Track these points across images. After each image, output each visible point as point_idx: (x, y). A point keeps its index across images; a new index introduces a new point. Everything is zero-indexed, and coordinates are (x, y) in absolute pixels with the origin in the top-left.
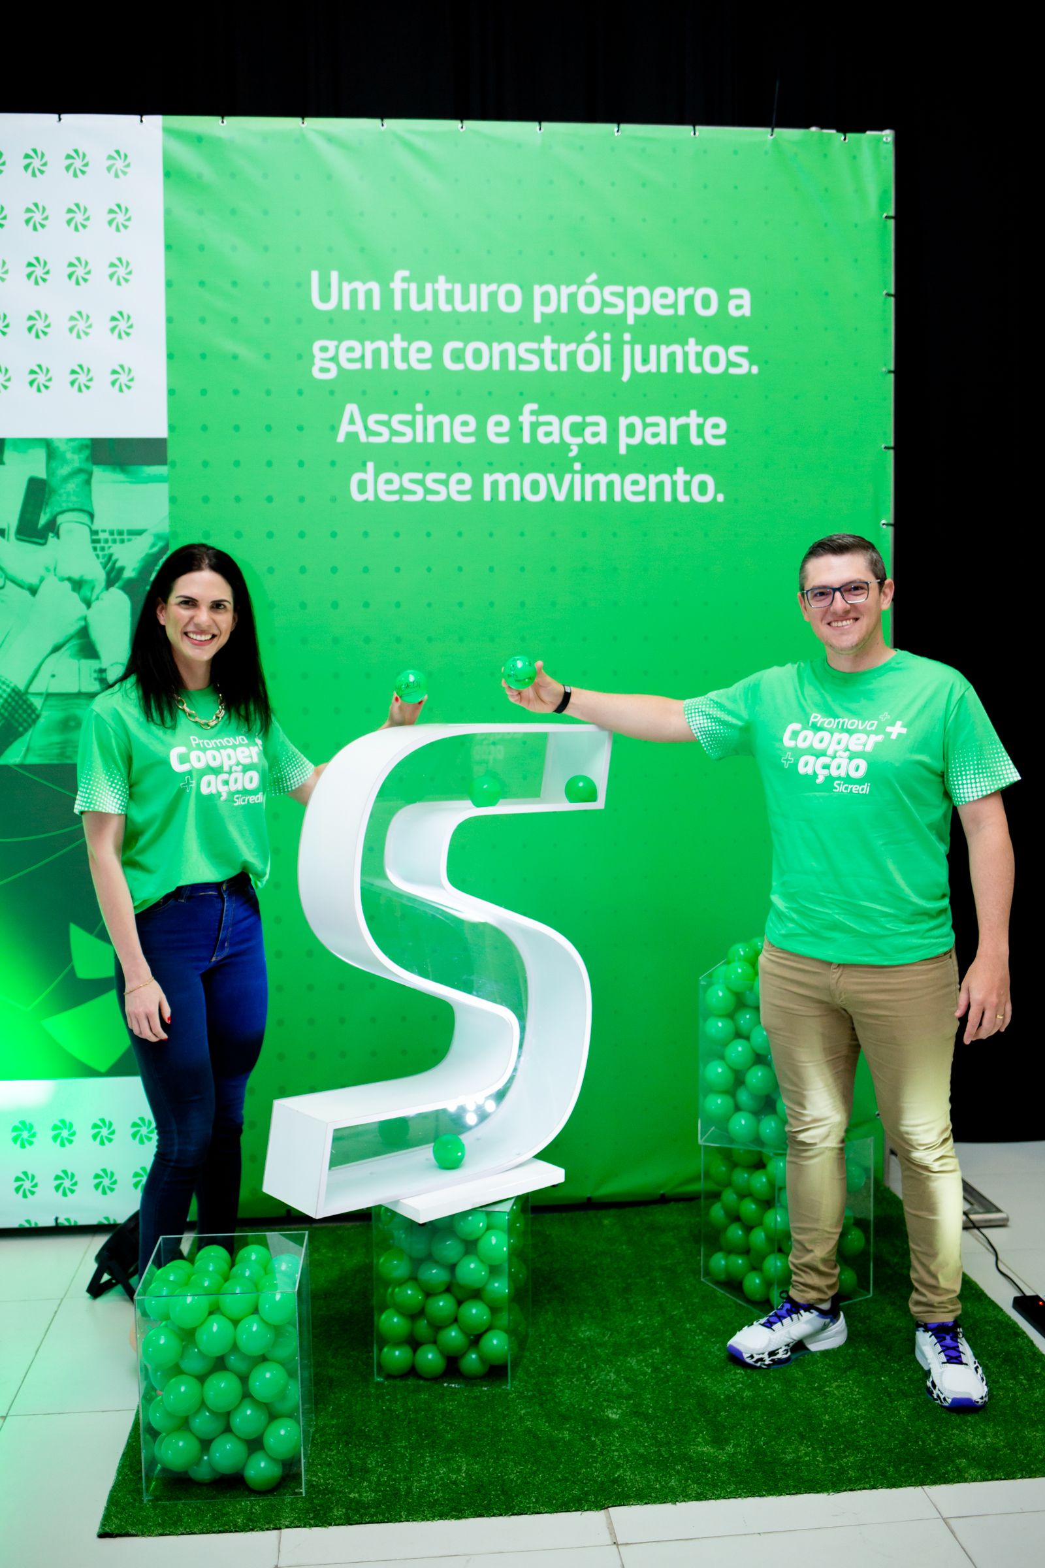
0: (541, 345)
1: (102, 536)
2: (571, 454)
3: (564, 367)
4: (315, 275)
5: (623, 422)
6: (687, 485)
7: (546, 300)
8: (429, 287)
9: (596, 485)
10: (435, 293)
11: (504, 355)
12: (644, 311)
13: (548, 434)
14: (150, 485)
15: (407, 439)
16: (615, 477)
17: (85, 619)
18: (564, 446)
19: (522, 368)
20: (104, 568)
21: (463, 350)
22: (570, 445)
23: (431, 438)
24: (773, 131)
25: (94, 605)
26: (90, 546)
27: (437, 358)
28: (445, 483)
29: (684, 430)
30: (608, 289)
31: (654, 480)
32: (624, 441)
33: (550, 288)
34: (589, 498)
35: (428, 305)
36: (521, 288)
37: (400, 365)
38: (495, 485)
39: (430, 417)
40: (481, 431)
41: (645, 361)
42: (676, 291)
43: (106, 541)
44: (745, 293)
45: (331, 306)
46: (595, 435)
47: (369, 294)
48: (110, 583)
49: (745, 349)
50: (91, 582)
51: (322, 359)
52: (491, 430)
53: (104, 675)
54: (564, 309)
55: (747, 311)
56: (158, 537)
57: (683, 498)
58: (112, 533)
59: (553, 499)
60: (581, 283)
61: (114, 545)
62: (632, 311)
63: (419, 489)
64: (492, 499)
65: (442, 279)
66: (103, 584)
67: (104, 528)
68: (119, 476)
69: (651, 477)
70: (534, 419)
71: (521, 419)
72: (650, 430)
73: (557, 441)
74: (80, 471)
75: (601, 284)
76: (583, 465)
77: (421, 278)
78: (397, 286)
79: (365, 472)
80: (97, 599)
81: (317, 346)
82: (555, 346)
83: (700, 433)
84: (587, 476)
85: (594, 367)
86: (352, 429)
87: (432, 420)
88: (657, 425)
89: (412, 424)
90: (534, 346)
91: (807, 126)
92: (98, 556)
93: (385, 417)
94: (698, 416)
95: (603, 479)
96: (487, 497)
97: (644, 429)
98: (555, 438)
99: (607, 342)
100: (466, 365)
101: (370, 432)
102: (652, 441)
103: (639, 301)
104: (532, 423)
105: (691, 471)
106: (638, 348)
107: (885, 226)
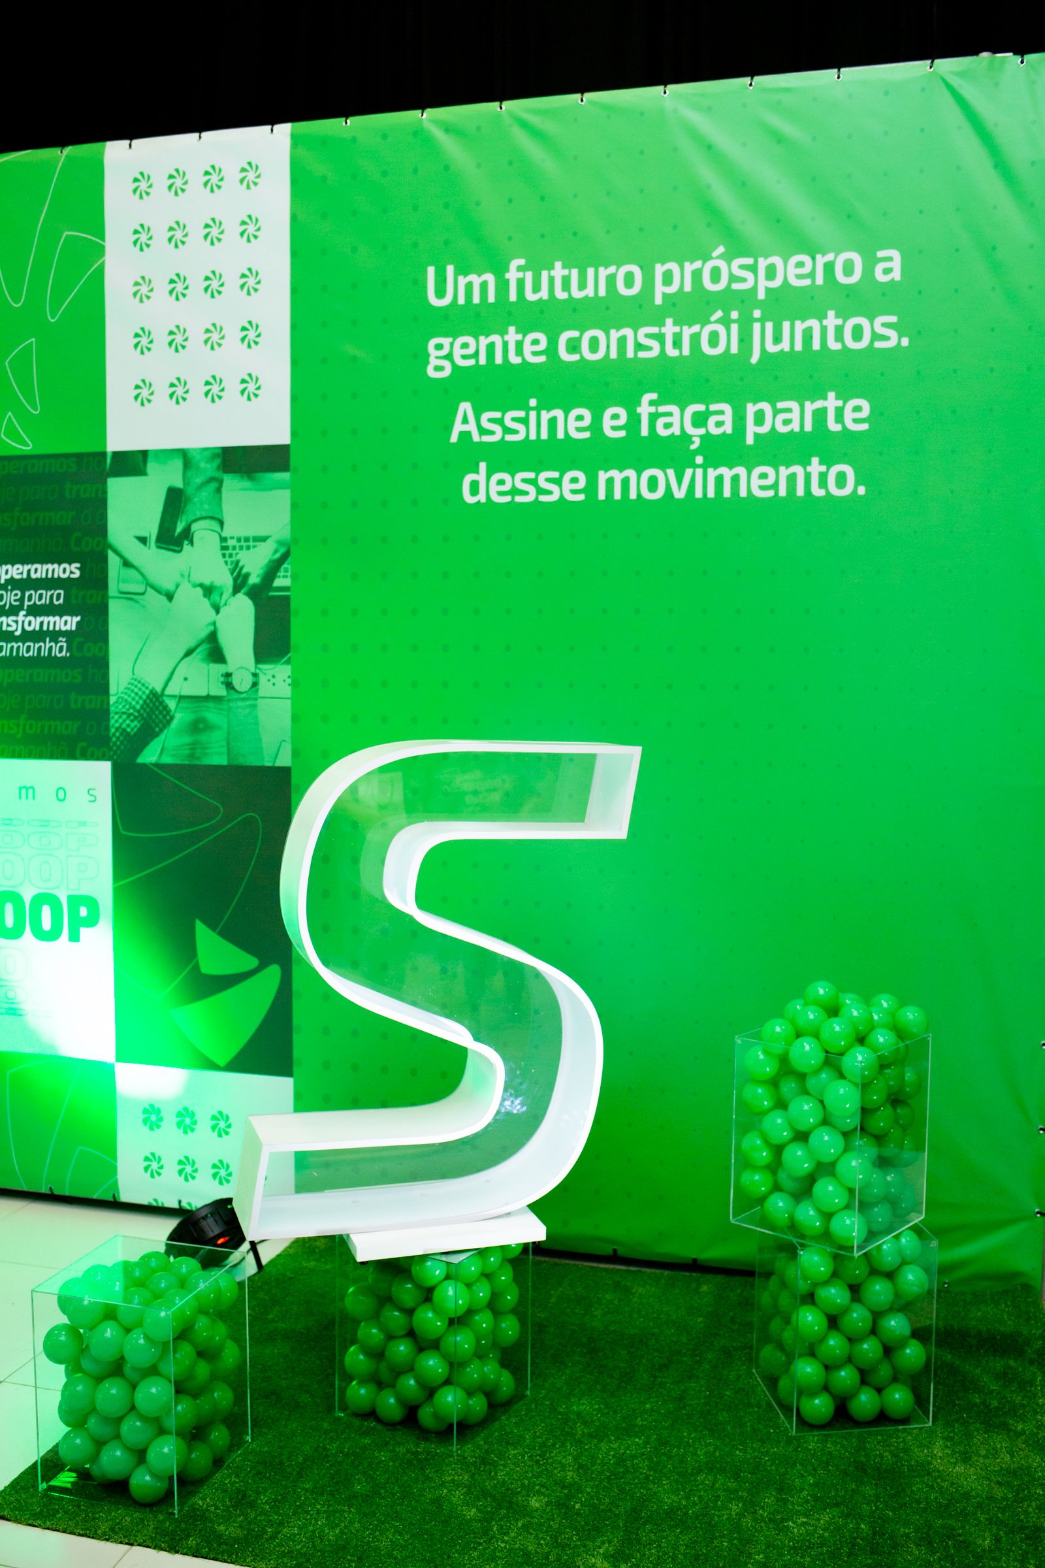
0: (662, 328)
1: (230, 543)
2: (693, 447)
3: (686, 351)
4: (431, 271)
5: (751, 409)
6: (823, 478)
7: (668, 278)
8: (545, 274)
9: (719, 480)
10: (551, 280)
11: (622, 341)
12: (777, 283)
13: (667, 426)
14: (274, 492)
15: (520, 437)
16: (741, 471)
17: (214, 624)
18: (686, 438)
19: (642, 355)
20: (232, 574)
21: (579, 340)
22: (692, 436)
23: (544, 435)
24: (932, 63)
25: (222, 610)
26: (220, 553)
27: (552, 350)
28: (558, 482)
29: (820, 415)
30: (737, 262)
31: (784, 472)
32: (751, 429)
33: (673, 266)
34: (711, 494)
35: (544, 294)
36: (641, 268)
37: (515, 360)
38: (610, 482)
39: (544, 413)
40: (596, 426)
41: (777, 339)
42: (813, 259)
43: (234, 548)
44: (895, 254)
45: (447, 301)
46: (719, 424)
47: (484, 286)
48: (236, 590)
49: (893, 319)
50: (221, 587)
51: (437, 357)
52: (607, 423)
53: (230, 680)
54: (688, 288)
55: (896, 275)
56: (281, 543)
57: (817, 492)
58: (239, 540)
59: (672, 496)
60: (706, 258)
61: (241, 552)
62: (763, 284)
63: (531, 489)
64: (606, 496)
65: (558, 265)
66: (231, 590)
67: (232, 535)
68: (246, 483)
69: (782, 469)
70: (653, 409)
71: (639, 410)
72: (781, 417)
73: (677, 433)
74: (212, 479)
75: (728, 257)
76: (705, 458)
77: (537, 265)
78: (512, 275)
79: (478, 473)
80: (225, 604)
81: (432, 343)
82: (677, 329)
83: (839, 418)
84: (710, 471)
85: (720, 350)
86: (465, 428)
87: (545, 416)
88: (789, 410)
89: (525, 421)
90: (655, 330)
91: (975, 52)
92: (226, 563)
93: (498, 415)
94: (837, 398)
95: (727, 473)
96: (602, 495)
97: (774, 417)
98: (676, 430)
99: (735, 321)
100: (582, 356)
101: (483, 431)
102: (782, 429)
103: (771, 273)
104: (650, 414)
105: (828, 461)
106: (769, 326)
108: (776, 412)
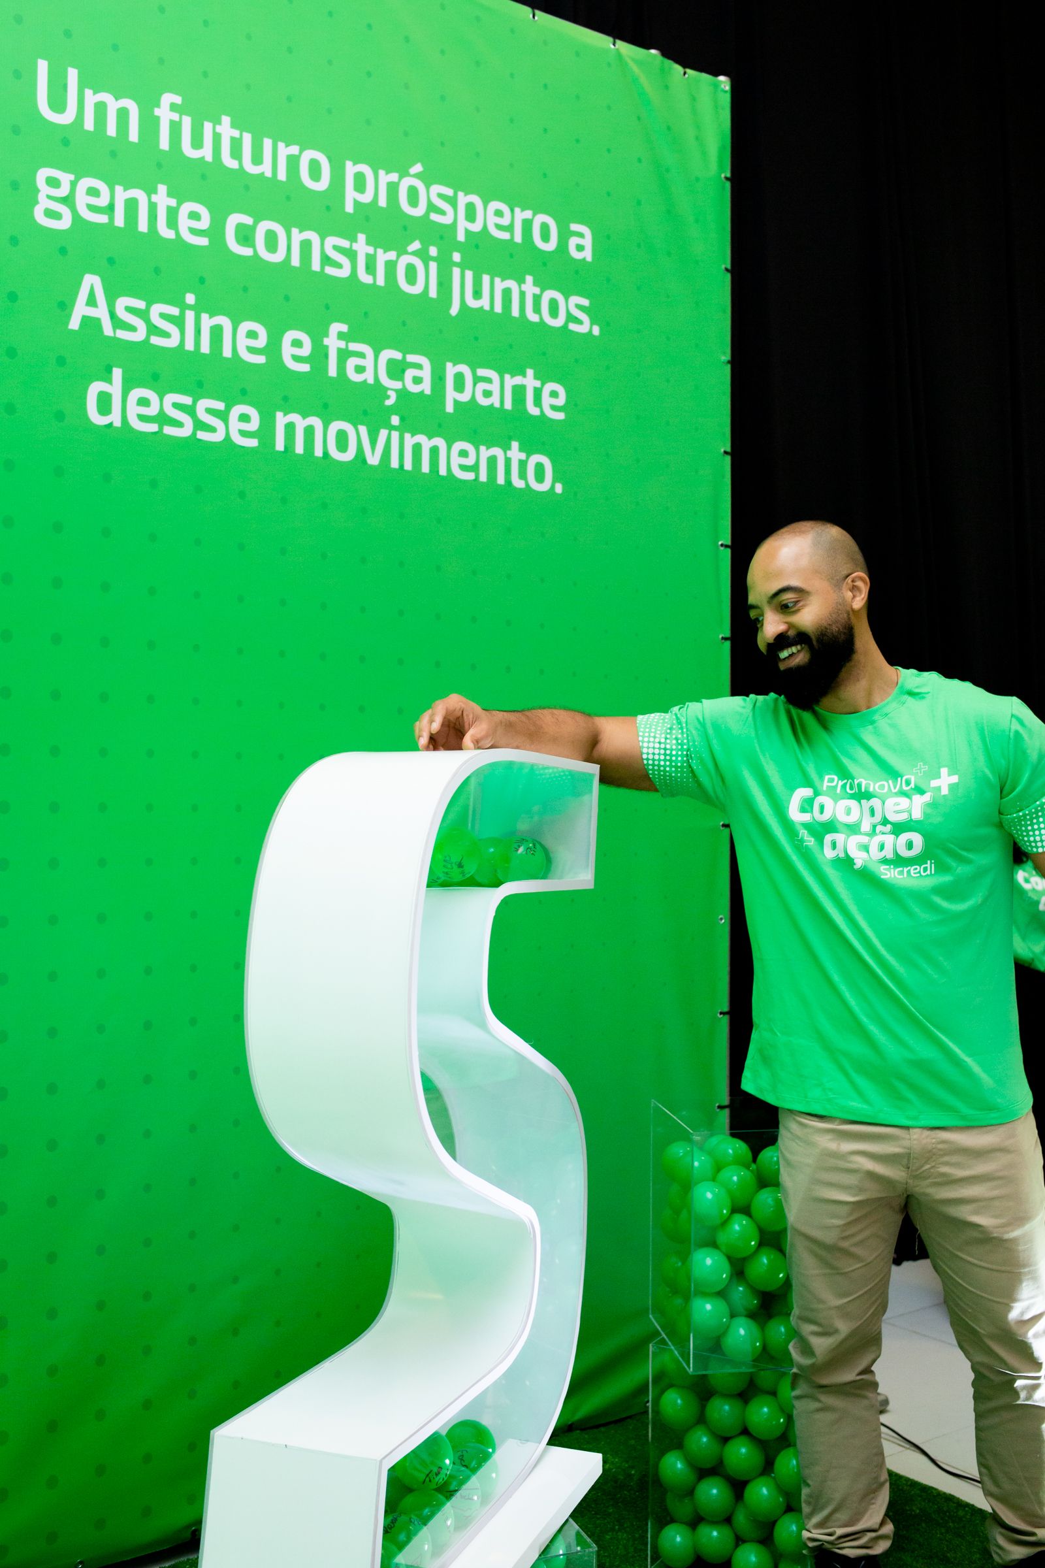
0: (354, 244)
2: (389, 403)
3: (381, 281)
4: (43, 66)
5: (451, 370)
6: (523, 466)
7: (360, 184)
8: (208, 127)
9: (417, 448)
10: (217, 138)
11: (306, 246)
12: (476, 227)
13: (360, 369)
15: (172, 342)
16: (440, 442)
18: (379, 390)
19: (330, 270)
21: (253, 229)
22: (386, 389)
23: (205, 348)
24: (615, 42)
27: (216, 232)
28: (223, 416)
30: (436, 189)
31: (485, 453)
32: (451, 395)
33: (366, 170)
34: (408, 466)
35: (206, 153)
36: (329, 159)
37: (167, 233)
38: (290, 428)
39: (205, 317)
40: (273, 349)
41: (477, 294)
42: (512, 211)
44: (587, 231)
45: (66, 118)
46: (417, 380)
47: (123, 114)
49: (585, 302)
51: (49, 197)
52: (287, 351)
54: (382, 202)
55: (587, 254)
57: (518, 483)
59: (364, 461)
60: (403, 172)
62: (463, 225)
63: (186, 420)
64: (286, 447)
65: (226, 120)
69: (482, 449)
70: (342, 344)
71: (326, 341)
72: (481, 386)
73: (370, 381)
75: (428, 179)
76: (402, 419)
77: (198, 111)
78: (164, 114)
79: (109, 381)
81: (43, 174)
82: (371, 250)
83: (538, 402)
84: (407, 436)
85: (417, 289)
86: (91, 312)
87: (207, 322)
88: (489, 380)
89: (179, 322)
90: (345, 243)
91: (647, 46)
93: (141, 304)
94: (535, 377)
95: (426, 443)
96: (280, 446)
97: (475, 385)
98: (369, 377)
99: (433, 259)
100: (255, 251)
101: (117, 323)
102: (483, 402)
103: (471, 214)
104: (339, 350)
105: (528, 449)
106: (469, 275)
107: (724, 188)
108: (477, 380)
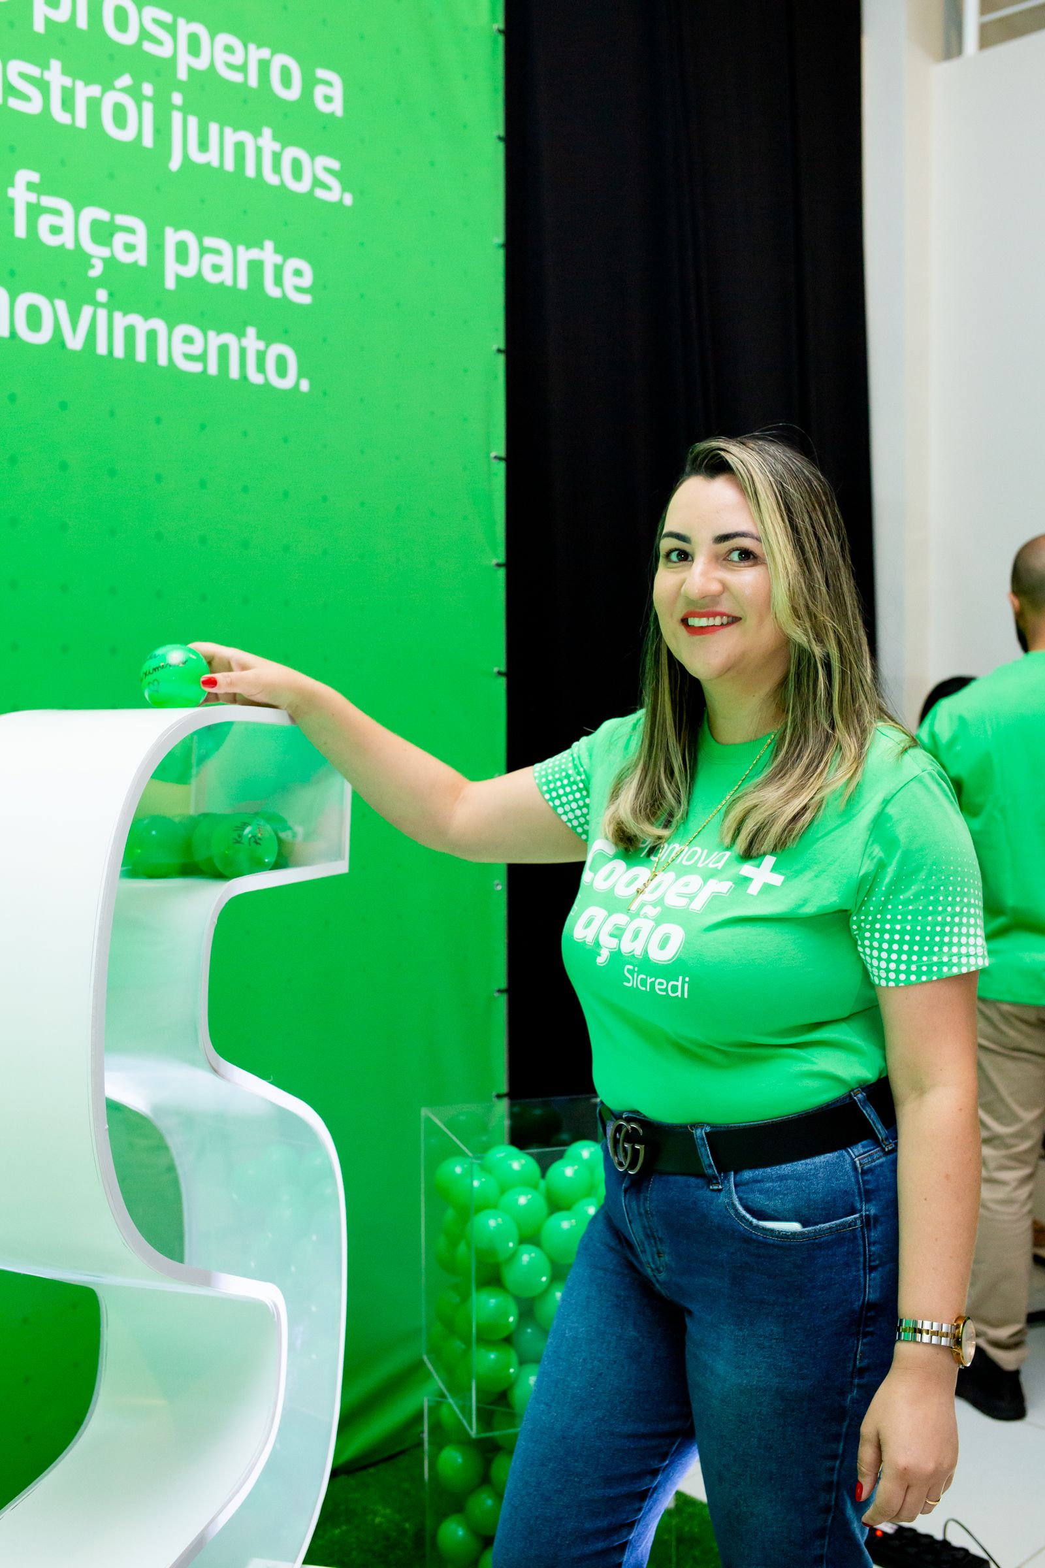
0: (46, 73)
2: (92, 273)
3: (81, 122)
5: (172, 237)
6: (261, 358)
9: (130, 332)
12: (201, 64)
13: (55, 230)
16: (158, 325)
18: (82, 259)
19: (14, 104)
22: (90, 257)
30: (150, 12)
31: (215, 340)
32: (172, 270)
34: (119, 352)
41: (203, 146)
42: (246, 47)
44: (336, 80)
46: (129, 248)
49: (335, 165)
54: (81, 22)
55: (337, 108)
57: (255, 378)
59: (63, 345)
62: (184, 61)
69: (211, 334)
70: (32, 198)
72: (209, 259)
73: (70, 245)
76: (111, 295)
82: (68, 82)
83: (278, 281)
84: (118, 315)
85: (127, 135)
88: (219, 252)
90: (34, 71)
94: (275, 251)
95: (143, 326)
97: (201, 256)
98: (67, 240)
99: (148, 99)
102: (212, 278)
103: (194, 47)
104: (29, 205)
105: (267, 337)
106: (193, 122)
107: (495, 42)
108: (204, 251)
